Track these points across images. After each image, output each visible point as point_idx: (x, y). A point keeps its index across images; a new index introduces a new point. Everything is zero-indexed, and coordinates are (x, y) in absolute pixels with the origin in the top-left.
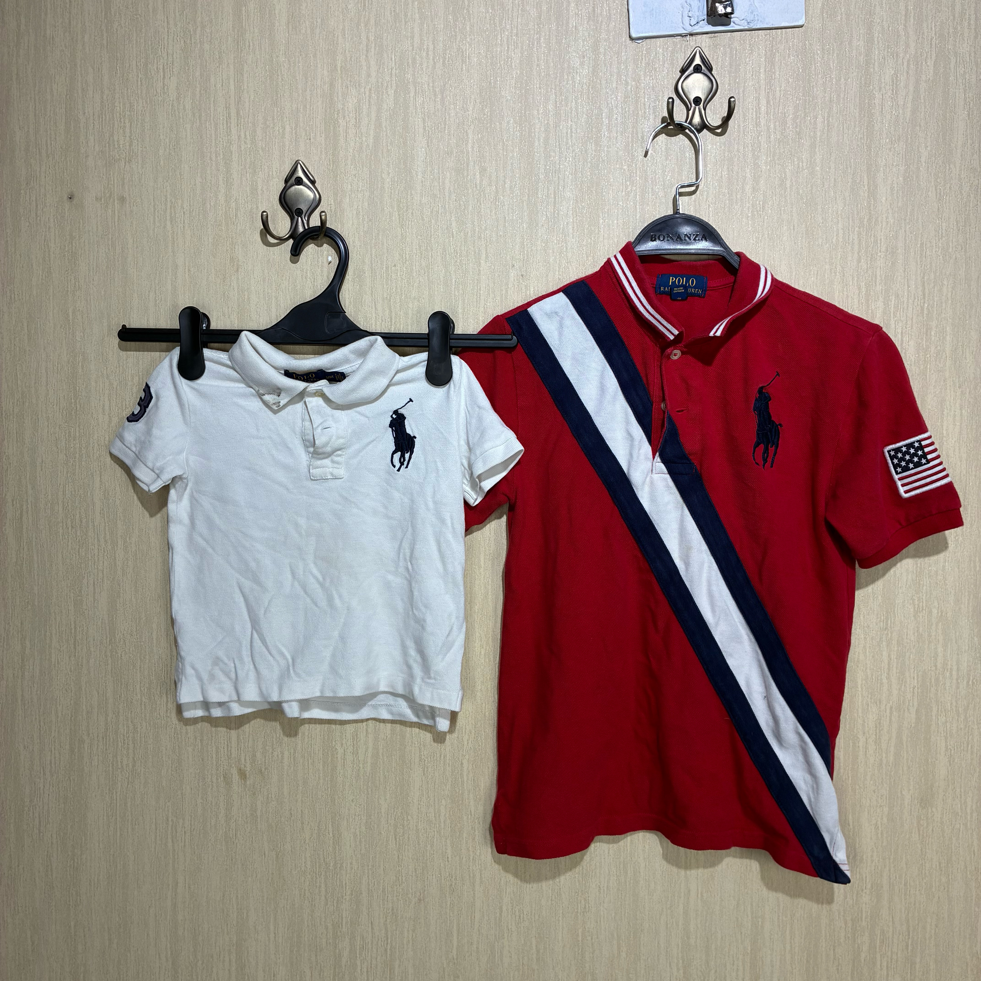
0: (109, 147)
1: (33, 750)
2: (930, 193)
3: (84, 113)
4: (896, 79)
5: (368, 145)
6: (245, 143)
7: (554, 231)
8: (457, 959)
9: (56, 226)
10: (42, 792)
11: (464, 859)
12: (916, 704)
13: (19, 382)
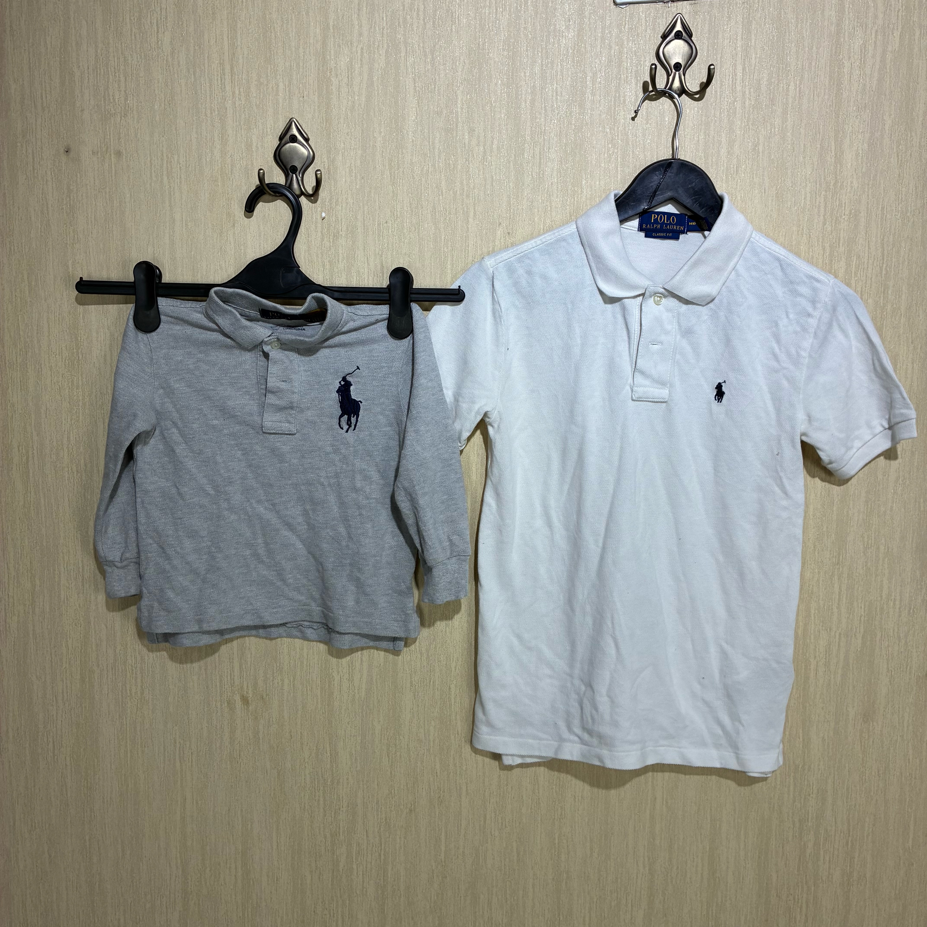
0: (105, 102)
1: (45, 680)
2: (892, 159)
3: (79, 67)
4: (865, 48)
5: (360, 105)
6: (240, 99)
7: (539, 191)
8: (445, 861)
9: (54, 180)
10: (55, 718)
11: (452, 774)
12: (862, 630)
13: (21, 333)
